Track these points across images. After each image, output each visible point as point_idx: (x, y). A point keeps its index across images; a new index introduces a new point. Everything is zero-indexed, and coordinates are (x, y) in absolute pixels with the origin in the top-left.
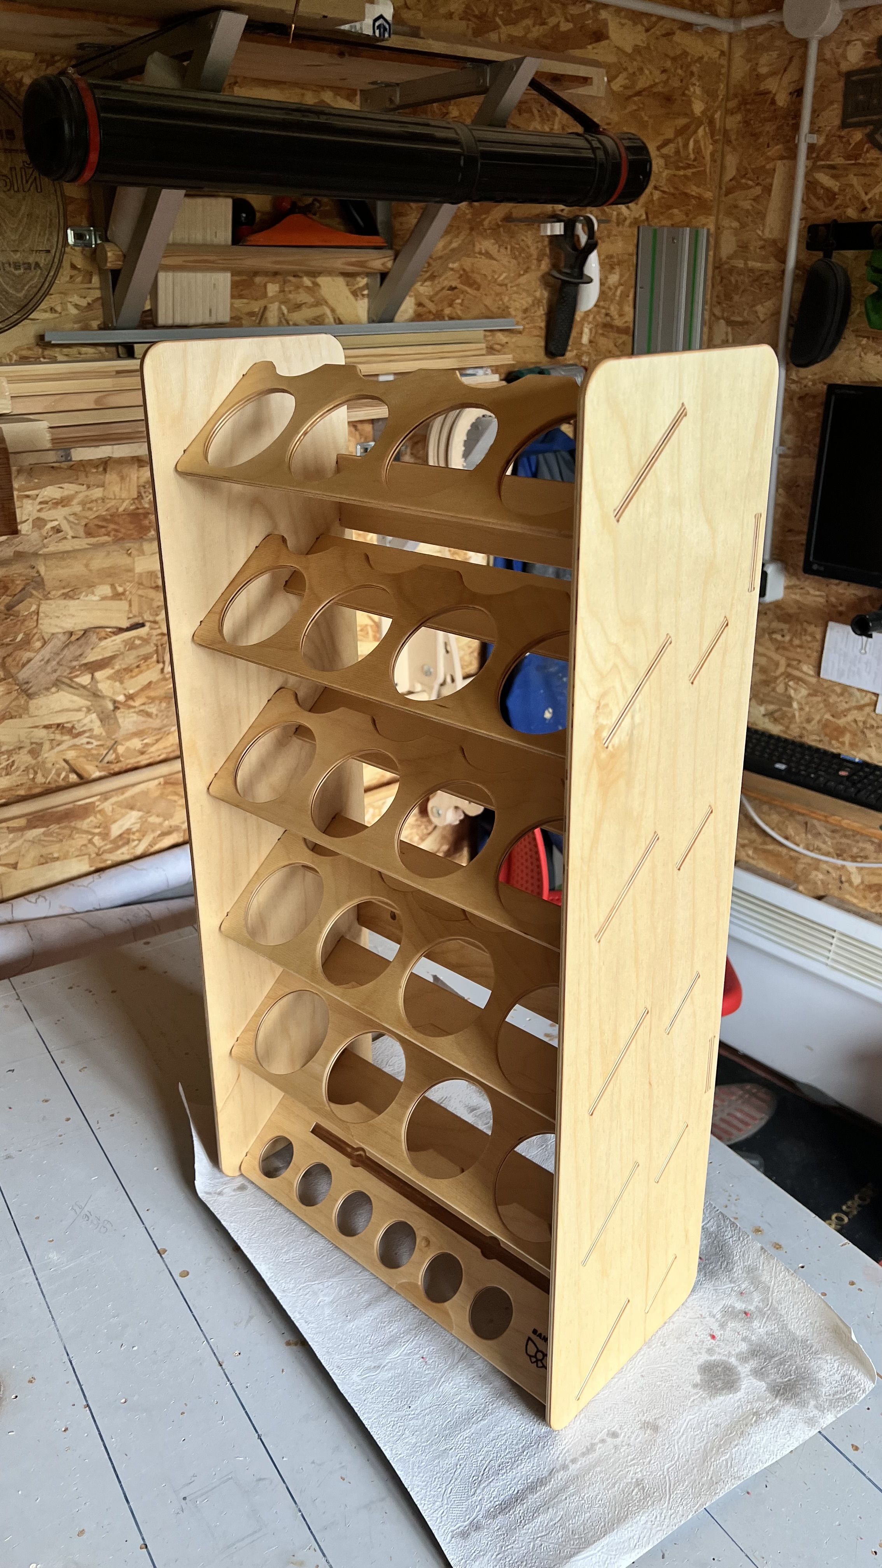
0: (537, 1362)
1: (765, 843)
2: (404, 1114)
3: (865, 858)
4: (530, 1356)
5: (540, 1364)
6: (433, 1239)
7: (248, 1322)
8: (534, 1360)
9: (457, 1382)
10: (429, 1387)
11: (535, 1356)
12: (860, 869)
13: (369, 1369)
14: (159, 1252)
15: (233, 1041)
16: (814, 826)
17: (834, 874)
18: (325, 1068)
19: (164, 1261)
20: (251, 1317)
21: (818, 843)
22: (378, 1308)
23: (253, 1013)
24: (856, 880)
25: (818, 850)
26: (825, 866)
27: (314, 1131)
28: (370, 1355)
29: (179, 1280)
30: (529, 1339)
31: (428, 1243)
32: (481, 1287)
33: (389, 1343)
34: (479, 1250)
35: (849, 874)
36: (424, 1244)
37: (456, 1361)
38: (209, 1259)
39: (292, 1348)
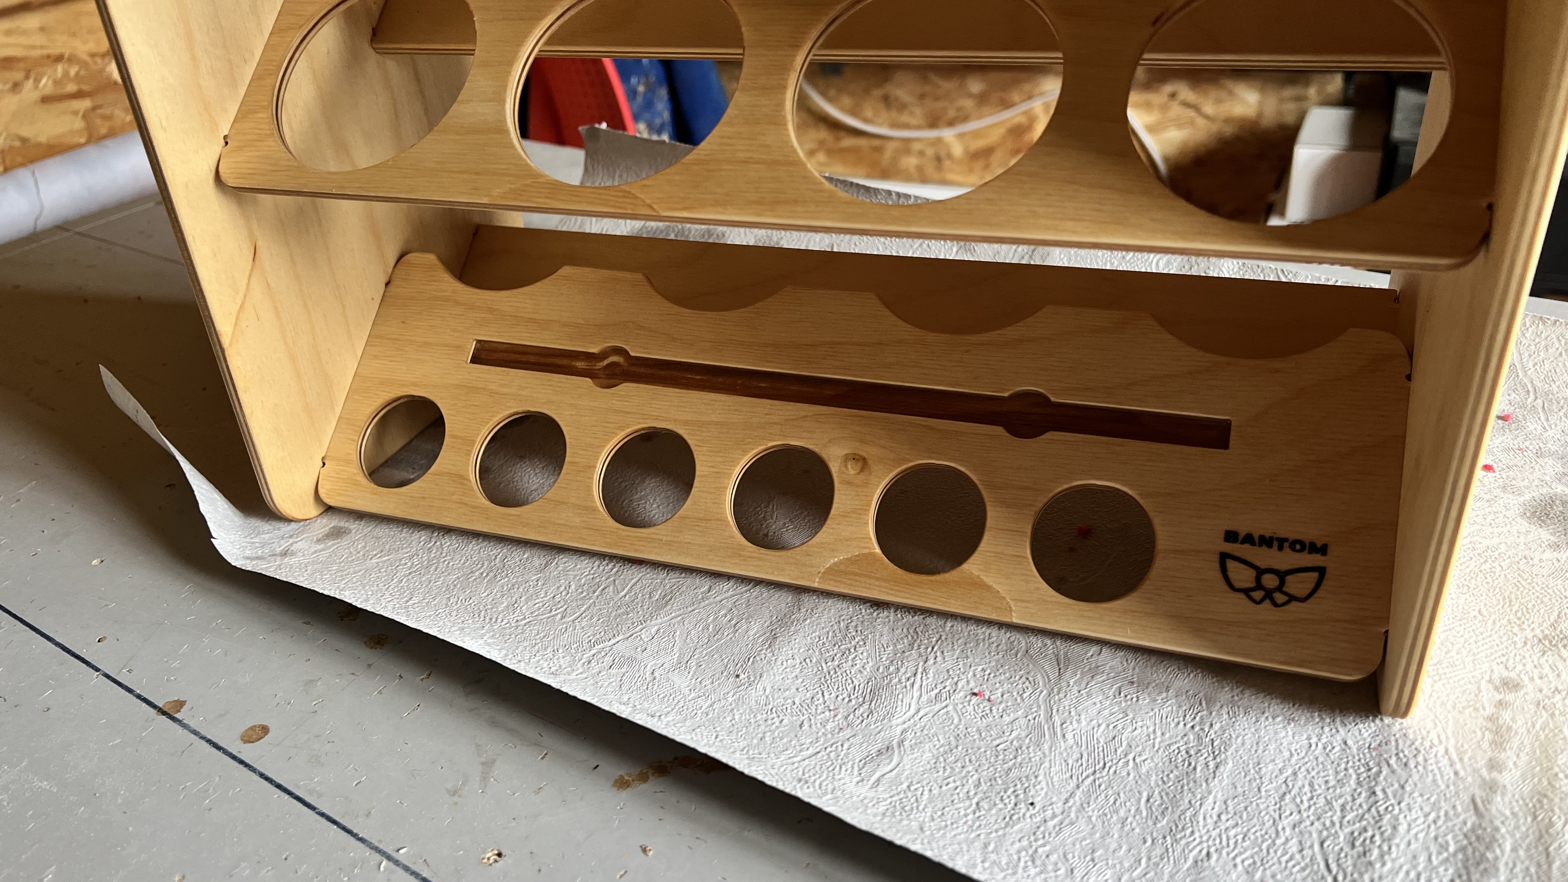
0: (1269, 595)
1: (838, 139)
2: (781, 105)
3: (965, 119)
4: (1246, 592)
5: (1280, 598)
6: (869, 451)
7: (484, 779)
8: (1258, 595)
9: (1093, 711)
10: (1038, 745)
11: (1259, 586)
12: (961, 136)
13: (868, 760)
14: (162, 712)
15: (217, 147)
16: (897, 99)
17: (930, 152)
18: (503, 102)
19: (185, 726)
20: (488, 765)
21: (905, 118)
22: (799, 638)
23: (249, 71)
24: (957, 150)
25: (907, 126)
26: (917, 146)
27: (476, 359)
28: (848, 732)
29: (247, 752)
30: (1224, 557)
31: (862, 462)
32: (1042, 500)
33: (874, 693)
34: (999, 430)
35: (947, 146)
36: (852, 470)
37: (1053, 676)
38: (311, 682)
39: (652, 786)
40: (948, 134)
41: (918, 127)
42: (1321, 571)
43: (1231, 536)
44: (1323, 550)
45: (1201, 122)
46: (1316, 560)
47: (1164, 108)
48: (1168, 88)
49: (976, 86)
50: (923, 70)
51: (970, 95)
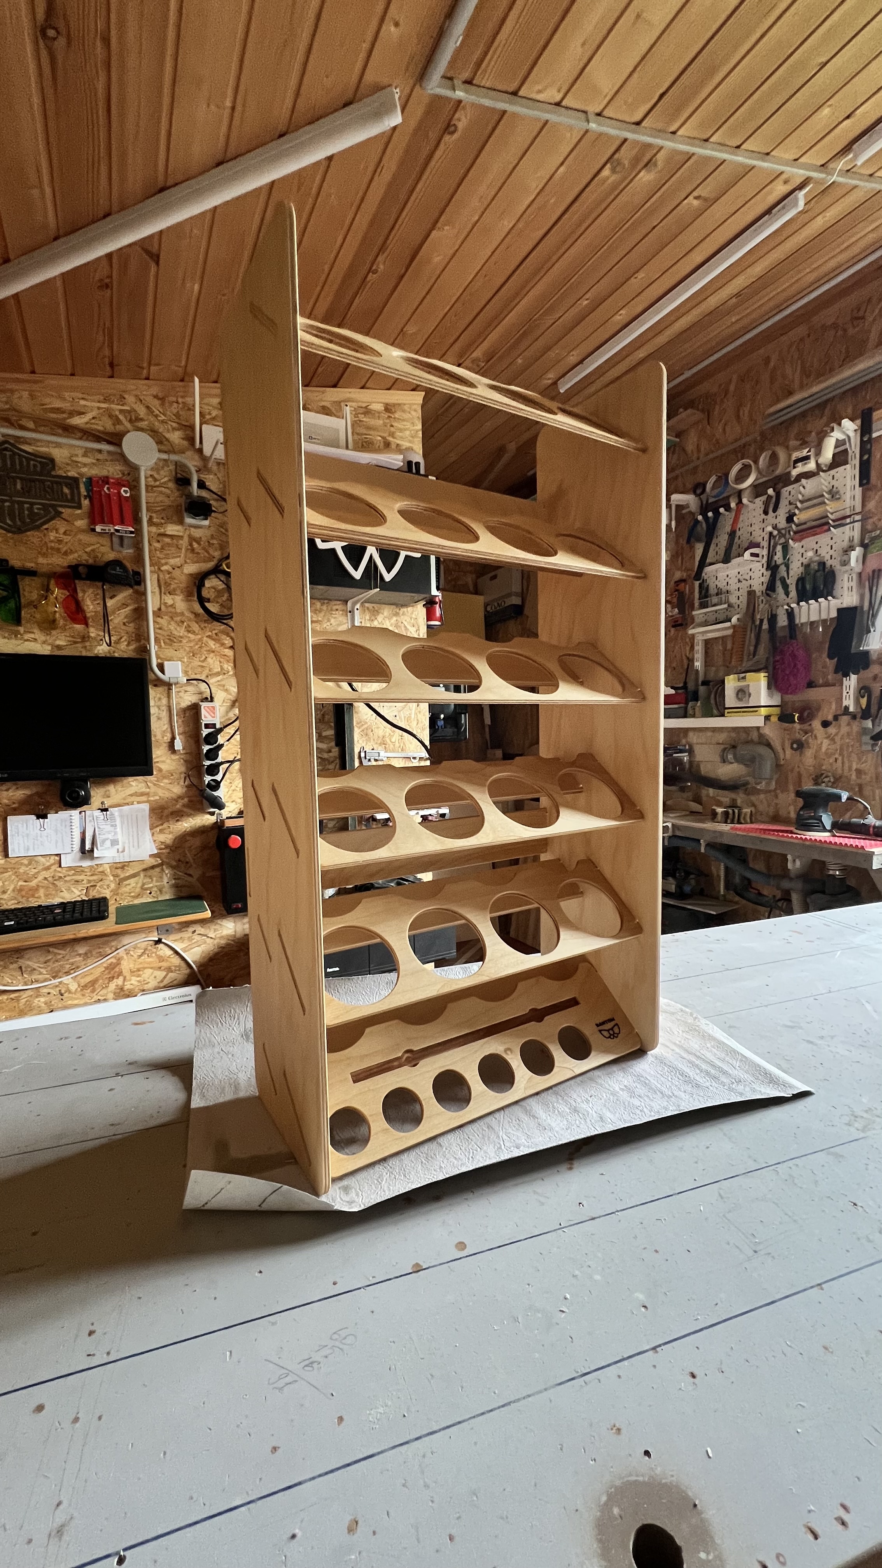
5: (615, 1035)
8: (612, 1037)
11: (610, 1035)
14: (417, 1271)
27: (355, 1081)
30: (600, 1031)
31: (510, 1050)
32: (556, 1037)
34: (532, 1023)
39: (576, 1164)
40: (66, 979)
41: (45, 980)
42: (617, 1024)
43: (597, 1025)
44: (613, 1020)
45: (208, 940)
46: (613, 1023)
47: (190, 939)
48: (191, 929)
49: (82, 949)
50: (46, 947)
51: (80, 955)
